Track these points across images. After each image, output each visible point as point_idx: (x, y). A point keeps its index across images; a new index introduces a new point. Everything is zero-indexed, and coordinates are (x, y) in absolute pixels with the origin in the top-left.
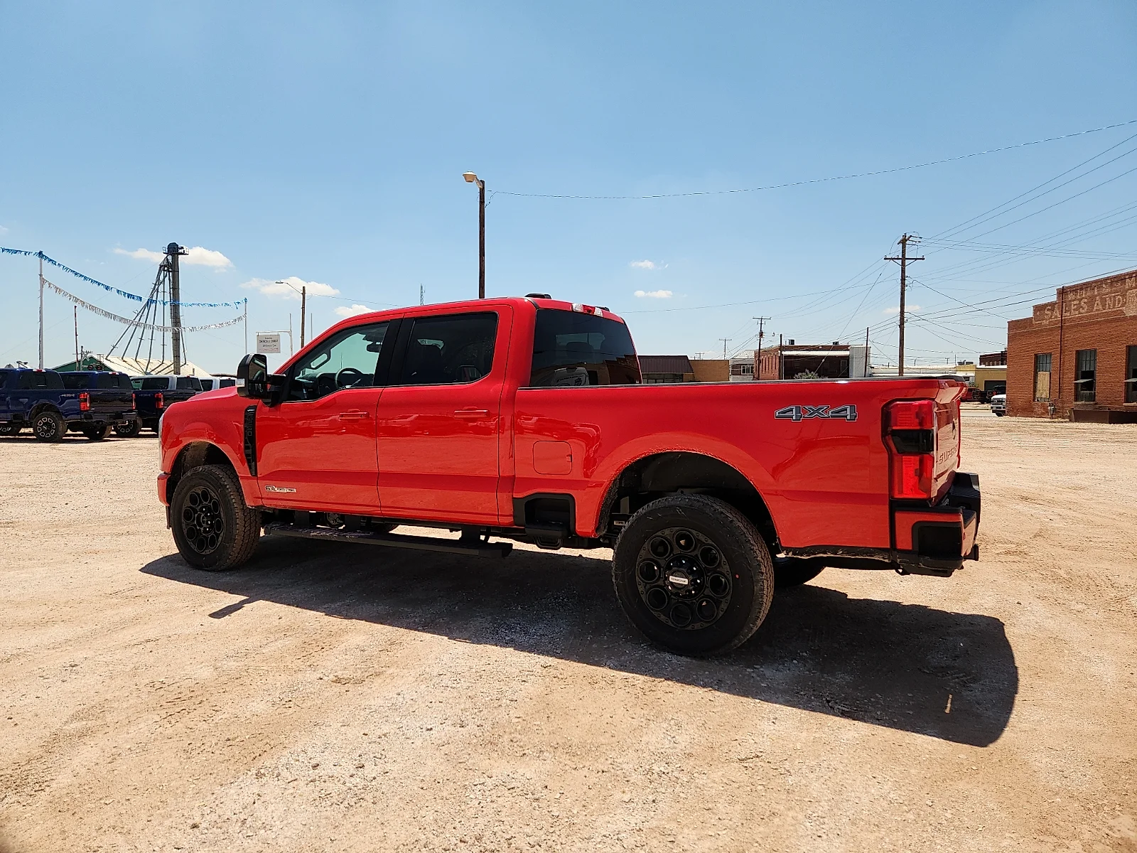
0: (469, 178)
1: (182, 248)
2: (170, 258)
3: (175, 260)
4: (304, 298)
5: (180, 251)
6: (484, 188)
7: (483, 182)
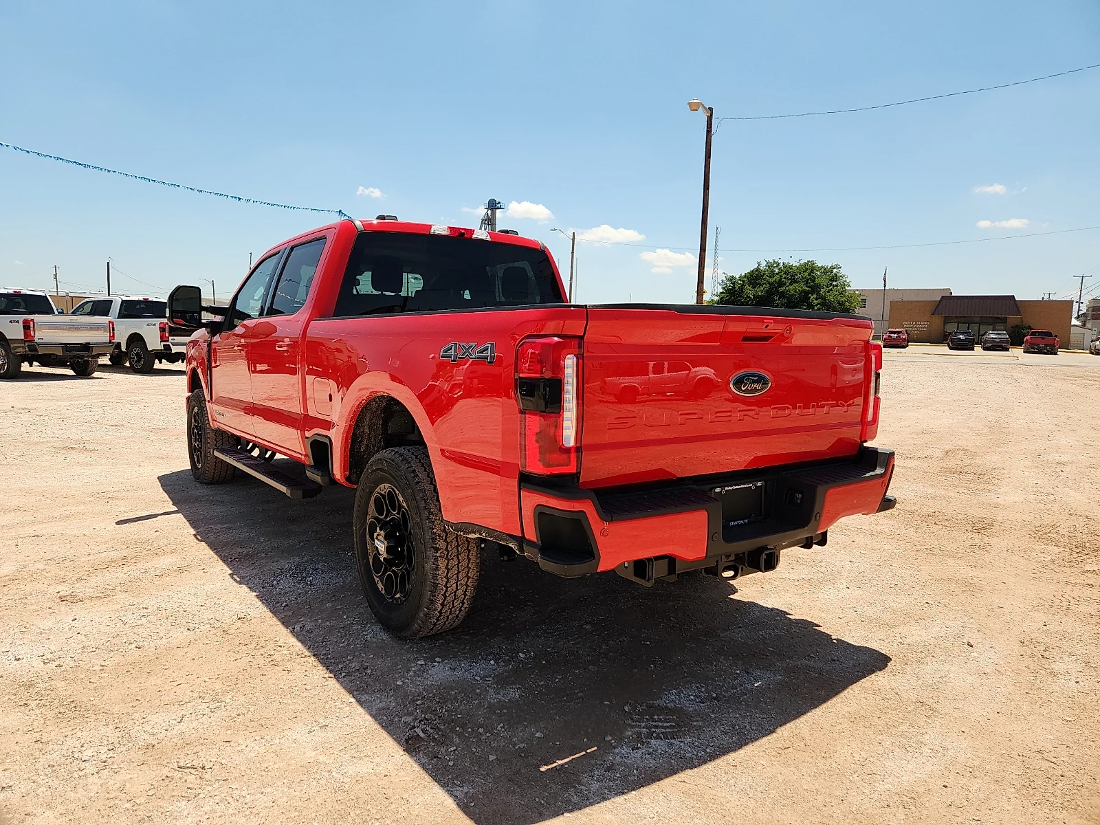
0: (694, 107)
1: (499, 203)
2: (489, 212)
3: (494, 214)
4: (573, 244)
5: (499, 205)
6: (711, 115)
7: (711, 109)
